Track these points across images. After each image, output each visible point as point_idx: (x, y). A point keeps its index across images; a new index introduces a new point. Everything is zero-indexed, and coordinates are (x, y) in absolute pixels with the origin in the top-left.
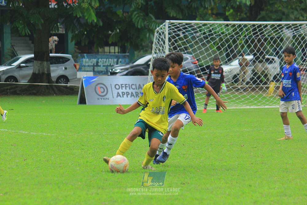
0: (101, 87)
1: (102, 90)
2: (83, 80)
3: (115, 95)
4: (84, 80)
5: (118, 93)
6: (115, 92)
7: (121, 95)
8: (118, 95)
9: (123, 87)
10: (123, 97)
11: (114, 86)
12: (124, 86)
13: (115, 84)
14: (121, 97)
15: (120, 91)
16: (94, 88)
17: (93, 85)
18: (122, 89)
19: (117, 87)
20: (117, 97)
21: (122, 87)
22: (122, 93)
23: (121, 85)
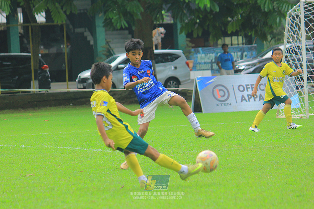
0: (220, 90)
1: (222, 93)
2: (197, 81)
3: (239, 99)
4: (199, 82)
5: (243, 96)
6: (239, 95)
7: (247, 98)
8: (243, 99)
9: (249, 88)
10: (249, 101)
11: (237, 88)
12: (250, 86)
13: (239, 85)
14: (246, 101)
15: (245, 94)
16: (212, 91)
17: (211, 87)
18: (247, 91)
19: (241, 88)
20: (242, 101)
21: (247, 88)
22: (248, 95)
23: (246, 85)
